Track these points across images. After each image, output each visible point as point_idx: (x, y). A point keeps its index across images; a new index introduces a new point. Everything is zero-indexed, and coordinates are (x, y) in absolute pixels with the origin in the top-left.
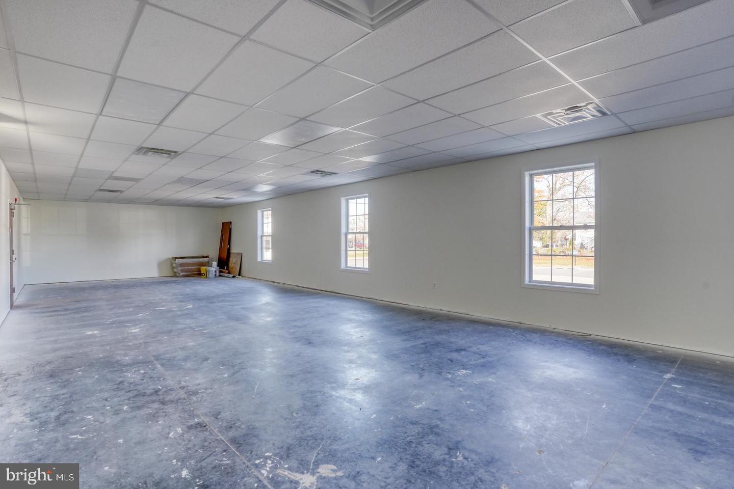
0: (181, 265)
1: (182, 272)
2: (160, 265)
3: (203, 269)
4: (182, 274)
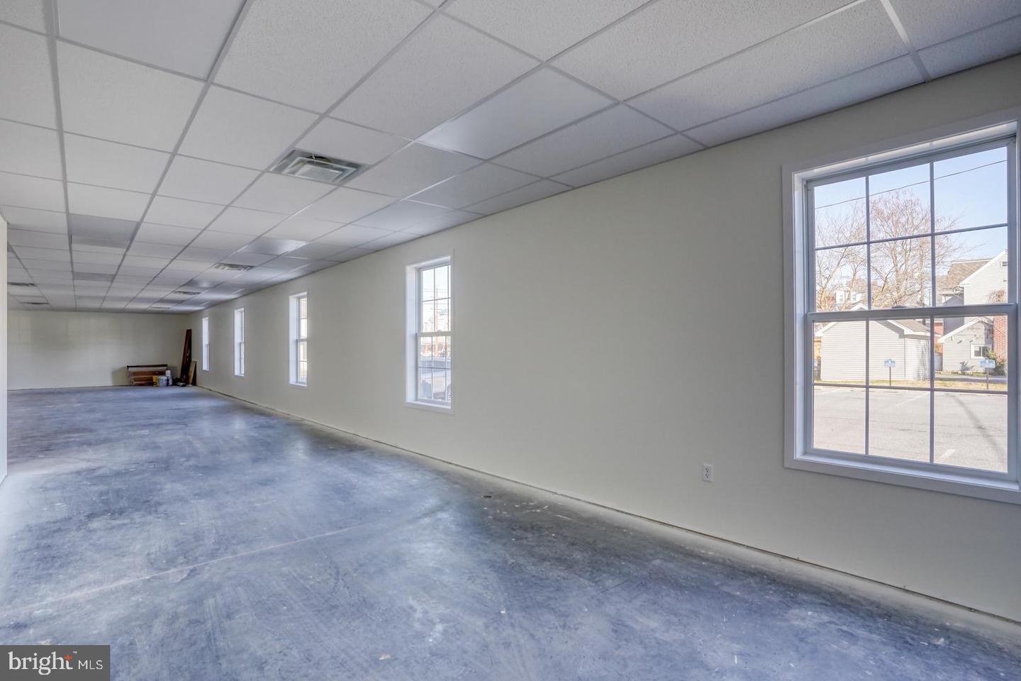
0: (135, 374)
1: (135, 381)
2: (115, 373)
3: (155, 378)
4: (135, 383)
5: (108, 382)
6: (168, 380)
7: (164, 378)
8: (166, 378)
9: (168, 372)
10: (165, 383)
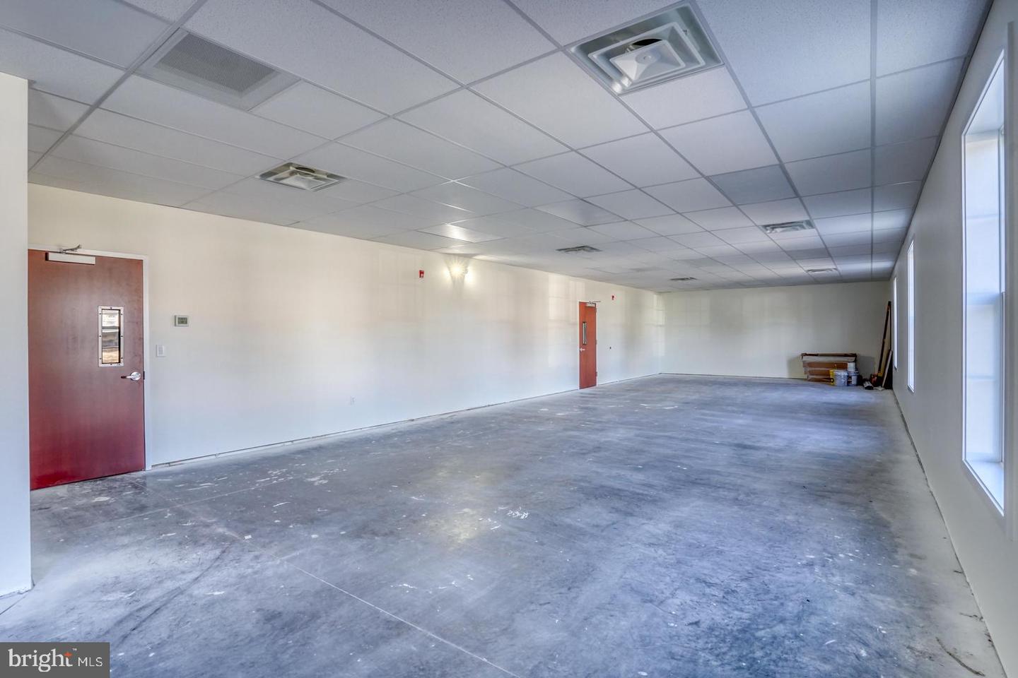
0: (810, 364)
3: (830, 372)
4: (811, 377)
5: (782, 373)
6: (849, 377)
7: (843, 373)
8: (846, 374)
9: (851, 366)
10: (844, 381)
